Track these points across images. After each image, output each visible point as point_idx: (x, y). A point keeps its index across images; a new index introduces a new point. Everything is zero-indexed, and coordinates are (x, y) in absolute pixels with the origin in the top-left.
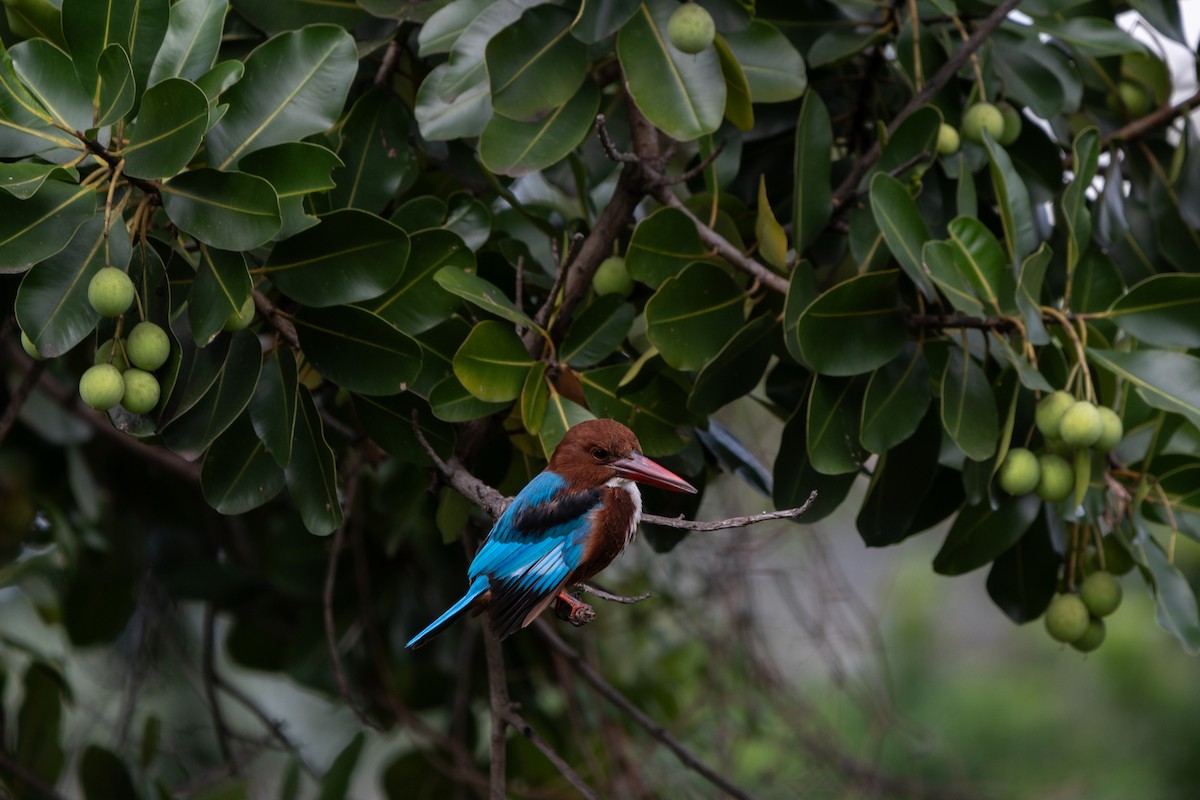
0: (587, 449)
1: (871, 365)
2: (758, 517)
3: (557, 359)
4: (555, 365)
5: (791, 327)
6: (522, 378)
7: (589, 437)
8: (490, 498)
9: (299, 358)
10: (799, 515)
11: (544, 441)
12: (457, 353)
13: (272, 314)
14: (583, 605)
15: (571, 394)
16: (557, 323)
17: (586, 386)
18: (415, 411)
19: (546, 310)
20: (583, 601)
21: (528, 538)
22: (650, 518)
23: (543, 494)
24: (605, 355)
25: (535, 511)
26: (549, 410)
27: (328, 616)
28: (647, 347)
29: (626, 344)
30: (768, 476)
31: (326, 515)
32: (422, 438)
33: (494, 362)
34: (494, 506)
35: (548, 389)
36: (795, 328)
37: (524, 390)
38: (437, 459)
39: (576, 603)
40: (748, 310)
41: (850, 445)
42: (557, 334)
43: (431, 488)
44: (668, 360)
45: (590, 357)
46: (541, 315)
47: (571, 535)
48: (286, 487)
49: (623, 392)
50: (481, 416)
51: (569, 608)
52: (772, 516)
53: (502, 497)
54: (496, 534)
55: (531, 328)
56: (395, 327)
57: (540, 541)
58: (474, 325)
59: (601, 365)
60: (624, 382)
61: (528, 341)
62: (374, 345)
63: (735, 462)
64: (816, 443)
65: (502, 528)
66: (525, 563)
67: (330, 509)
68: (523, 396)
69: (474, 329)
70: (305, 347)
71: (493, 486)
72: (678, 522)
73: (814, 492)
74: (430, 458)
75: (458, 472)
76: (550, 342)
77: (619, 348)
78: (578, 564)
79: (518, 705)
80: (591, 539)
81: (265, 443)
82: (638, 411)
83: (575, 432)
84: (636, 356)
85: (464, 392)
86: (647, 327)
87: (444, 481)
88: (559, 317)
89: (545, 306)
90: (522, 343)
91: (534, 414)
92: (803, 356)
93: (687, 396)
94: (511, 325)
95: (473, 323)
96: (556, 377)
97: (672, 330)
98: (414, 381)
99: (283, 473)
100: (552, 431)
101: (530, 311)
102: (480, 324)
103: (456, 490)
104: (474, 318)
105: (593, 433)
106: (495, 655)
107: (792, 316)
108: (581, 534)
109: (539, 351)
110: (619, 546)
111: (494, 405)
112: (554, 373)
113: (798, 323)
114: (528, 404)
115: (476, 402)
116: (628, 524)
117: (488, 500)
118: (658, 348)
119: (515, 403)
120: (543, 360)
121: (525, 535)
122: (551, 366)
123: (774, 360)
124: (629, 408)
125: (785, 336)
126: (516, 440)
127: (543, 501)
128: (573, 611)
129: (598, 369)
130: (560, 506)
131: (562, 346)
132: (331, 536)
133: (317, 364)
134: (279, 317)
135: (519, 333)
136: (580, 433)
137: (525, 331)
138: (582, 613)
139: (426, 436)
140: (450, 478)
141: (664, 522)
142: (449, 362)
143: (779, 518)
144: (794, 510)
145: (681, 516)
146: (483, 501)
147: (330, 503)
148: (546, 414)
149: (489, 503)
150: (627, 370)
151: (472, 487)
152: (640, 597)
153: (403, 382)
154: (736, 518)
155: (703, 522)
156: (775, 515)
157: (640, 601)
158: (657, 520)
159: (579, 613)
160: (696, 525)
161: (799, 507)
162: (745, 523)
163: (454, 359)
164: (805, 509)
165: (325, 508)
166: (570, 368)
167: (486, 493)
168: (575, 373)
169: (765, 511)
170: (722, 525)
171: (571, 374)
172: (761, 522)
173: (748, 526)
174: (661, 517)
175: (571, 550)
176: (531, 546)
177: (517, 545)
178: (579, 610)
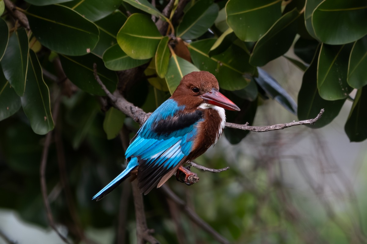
0: (189, 87)
1: (353, 38)
2: (290, 124)
3: (175, 35)
4: (174, 38)
5: (308, 17)
6: (156, 45)
8: (138, 113)
9: (29, 34)
10: (314, 123)
11: (168, 81)
12: (119, 32)
13: (14, 10)
14: (192, 173)
15: (184, 55)
16: (175, 15)
17: (192, 51)
18: (95, 64)
19: (169, 7)
20: (192, 171)
21: (161, 137)
22: (229, 125)
23: (169, 113)
24: (202, 33)
25: (165, 121)
26: (171, 63)
27: (43, 181)
28: (227, 28)
29: (214, 28)
30: (294, 102)
31: (44, 123)
32: (99, 80)
33: (140, 36)
34: (141, 118)
35: (170, 52)
36: (311, 17)
37: (157, 53)
38: (108, 92)
39: (188, 172)
40: (283, 8)
41: (341, 84)
42: (175, 21)
44: (239, 35)
45: (194, 34)
46: (166, 10)
47: (186, 136)
48: (22, 107)
49: (212, 54)
50: (132, 67)
51: (184, 175)
52: (298, 123)
53: (144, 113)
54: (142, 133)
55: (160, 17)
56: (84, 17)
57: (168, 139)
58: (128, 17)
59: (199, 39)
60: (213, 48)
61: (159, 25)
62: (72, 27)
64: (322, 82)
65: (146, 130)
66: (159, 151)
67: (47, 119)
68: (156, 56)
69: (128, 19)
70: (33, 28)
71: (139, 107)
72: (245, 127)
73: (323, 110)
74: (104, 91)
75: (119, 99)
76: (171, 26)
78: (190, 152)
79: (152, 231)
80: (197, 138)
81: (10, 82)
82: (221, 64)
84: (218, 33)
85: (122, 53)
86: (227, 17)
87: (111, 104)
88: (176, 11)
89: (169, 5)
90: (155, 27)
91: (162, 66)
92: (316, 33)
94: (149, 16)
95: (127, 15)
96: (175, 46)
97: (241, 19)
98: (94, 47)
99: (20, 99)
100: (173, 76)
101: (160, 8)
102: (131, 15)
103: (118, 109)
104: (128, 12)
107: (309, 10)
108: (192, 136)
109: (165, 31)
110: (212, 142)
111: (139, 61)
112: (173, 43)
113: (312, 15)
114: (159, 61)
115: (130, 59)
116: (217, 129)
118: (233, 29)
119: (150, 61)
120: (167, 35)
121: (159, 135)
122: (172, 39)
123: (297, 37)
124: (216, 63)
125: (305, 22)
126: (152, 81)
127: (169, 117)
128: (187, 176)
129: (199, 41)
130: (179, 119)
131: (178, 27)
132: (44, 136)
133: (40, 38)
134: (18, 11)
135: (154, 20)
137: (157, 19)
138: (191, 178)
139: (101, 78)
140: (115, 102)
141: (237, 127)
142: (114, 37)
143: (302, 124)
144: (311, 120)
145: (247, 123)
146: (134, 115)
147: (46, 116)
148: (169, 66)
149: (138, 116)
150: (215, 41)
151: (127, 108)
152: (220, 170)
153: (88, 48)
154: (278, 125)
155: (259, 127)
156: (300, 123)
157: (220, 172)
158: (233, 126)
159: (190, 178)
160: (255, 128)
161: (314, 118)
162: (283, 127)
163: (117, 35)
164: (317, 119)
165: (44, 119)
166: (183, 40)
167: (135, 111)
168: (185, 43)
169: (294, 121)
170: (270, 128)
171: (183, 43)
172: (292, 127)
173: (284, 129)
174: (235, 124)
175: (186, 144)
176: (162, 141)
177: (154, 141)
178: (190, 176)
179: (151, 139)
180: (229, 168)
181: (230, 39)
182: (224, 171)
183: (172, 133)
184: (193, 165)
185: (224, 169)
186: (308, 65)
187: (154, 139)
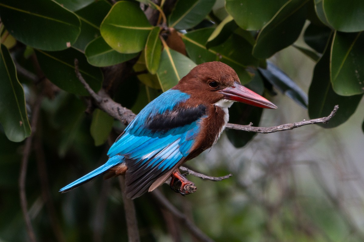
0: (204, 81)
2: (300, 123)
3: (167, 25)
4: (166, 28)
5: (319, 1)
6: (145, 37)
7: (206, 73)
8: (126, 115)
10: (327, 121)
11: (160, 77)
12: (103, 22)
14: (189, 182)
15: (177, 47)
17: (187, 42)
18: (76, 60)
20: (189, 180)
21: (155, 134)
22: (231, 126)
24: (198, 22)
25: (161, 117)
26: (163, 57)
27: (23, 196)
28: (226, 15)
29: (212, 15)
30: (305, 94)
31: (20, 129)
32: (81, 78)
34: (129, 120)
35: (162, 44)
37: (146, 46)
38: (91, 91)
39: (184, 180)
41: (358, 77)
42: (167, 9)
43: (87, 110)
44: (239, 23)
45: (188, 23)
47: (186, 134)
49: (210, 45)
50: (119, 62)
51: (179, 183)
52: (309, 122)
53: (134, 114)
54: (131, 129)
55: (150, 5)
56: (62, 6)
57: (164, 137)
58: (113, 5)
59: (195, 28)
60: (211, 39)
61: (148, 14)
62: (49, 18)
63: (285, 87)
64: (336, 76)
67: (22, 125)
68: (146, 50)
69: (113, 7)
70: (4, 21)
71: (128, 107)
72: (249, 128)
73: (337, 107)
74: (87, 90)
75: (105, 99)
76: (162, 14)
77: (208, 17)
82: (221, 57)
83: (197, 71)
84: (218, 22)
85: (107, 47)
86: (225, 3)
87: (96, 105)
90: (144, 16)
91: (153, 61)
92: (327, 19)
93: (251, 47)
94: (137, 3)
95: (112, 3)
96: (167, 37)
97: (242, 4)
98: (76, 40)
100: (165, 72)
102: (117, 3)
103: (104, 111)
105: (208, 71)
106: (131, 217)
109: (155, 20)
111: (127, 55)
112: (165, 34)
114: (149, 55)
115: (116, 53)
117: (125, 116)
118: (233, 16)
119: (140, 55)
120: (158, 25)
121: (153, 132)
122: (163, 30)
123: (307, 23)
124: (215, 55)
125: (316, 7)
126: (141, 77)
128: (183, 185)
129: (194, 31)
130: (178, 115)
131: (170, 16)
132: (23, 143)
133: (12, 31)
135: (143, 9)
136: (200, 71)
137: (146, 7)
138: (188, 187)
139: (83, 76)
140: (99, 103)
141: (239, 128)
142: (97, 28)
143: (314, 124)
144: (324, 118)
145: (251, 123)
146: (121, 117)
147: (22, 121)
148: (161, 60)
149: (126, 118)
150: (212, 31)
151: (114, 109)
152: (221, 177)
153: (68, 42)
154: (286, 124)
155: (264, 128)
156: (311, 122)
157: (221, 181)
158: (235, 127)
159: (186, 187)
160: (261, 129)
161: (327, 116)
162: (292, 127)
163: (101, 26)
164: (331, 117)
165: (19, 124)
166: (176, 30)
167: (123, 112)
168: (179, 34)
169: (304, 120)
170: (277, 129)
171: (177, 34)
172: (302, 126)
173: (294, 129)
174: (237, 125)
175: (185, 144)
176: (157, 139)
177: (147, 138)
178: (186, 185)
179: (143, 136)
180: (232, 175)
181: (230, 28)
182: (226, 179)
183: (170, 130)
184: (190, 173)
185: (226, 177)
186: (320, 55)
187: (147, 137)
